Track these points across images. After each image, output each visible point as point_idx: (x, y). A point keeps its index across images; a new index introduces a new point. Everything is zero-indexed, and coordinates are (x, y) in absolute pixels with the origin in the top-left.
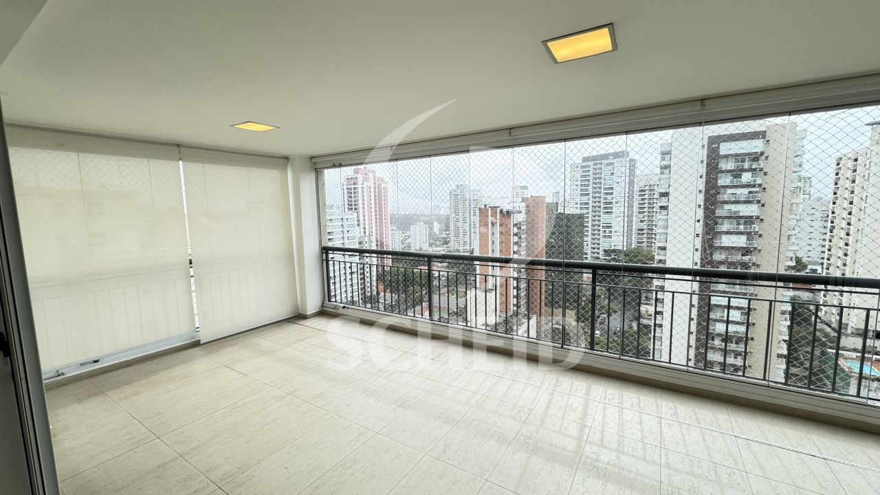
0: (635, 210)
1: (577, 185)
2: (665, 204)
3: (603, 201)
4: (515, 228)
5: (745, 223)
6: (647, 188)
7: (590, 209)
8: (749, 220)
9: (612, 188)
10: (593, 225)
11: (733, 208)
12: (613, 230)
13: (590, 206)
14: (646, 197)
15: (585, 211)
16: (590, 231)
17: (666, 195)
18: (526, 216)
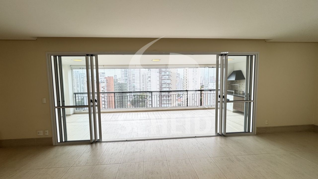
0: (141, 81)
1: (123, 73)
2: (150, 80)
3: (132, 79)
4: (103, 88)
5: (168, 85)
6: (144, 75)
7: (128, 82)
8: (169, 84)
9: (134, 75)
10: (129, 87)
11: (165, 81)
12: (135, 88)
13: (128, 80)
14: (144, 77)
15: (126, 82)
16: (128, 89)
17: (149, 77)
18: (106, 84)
